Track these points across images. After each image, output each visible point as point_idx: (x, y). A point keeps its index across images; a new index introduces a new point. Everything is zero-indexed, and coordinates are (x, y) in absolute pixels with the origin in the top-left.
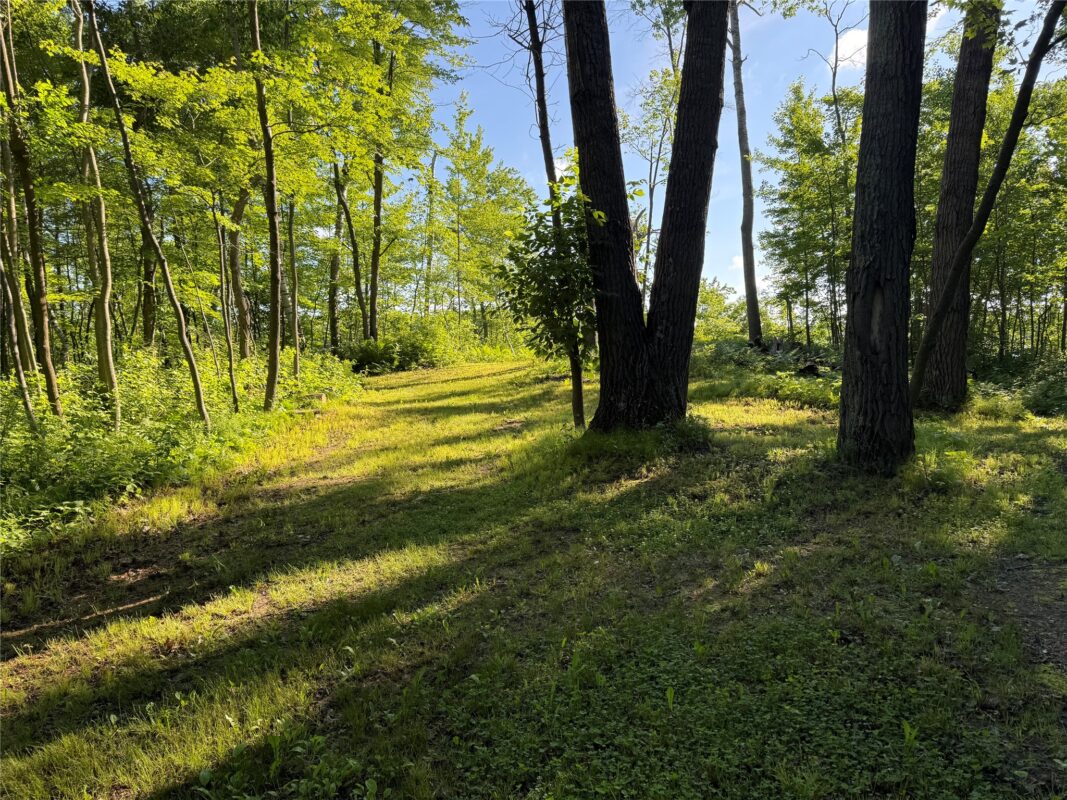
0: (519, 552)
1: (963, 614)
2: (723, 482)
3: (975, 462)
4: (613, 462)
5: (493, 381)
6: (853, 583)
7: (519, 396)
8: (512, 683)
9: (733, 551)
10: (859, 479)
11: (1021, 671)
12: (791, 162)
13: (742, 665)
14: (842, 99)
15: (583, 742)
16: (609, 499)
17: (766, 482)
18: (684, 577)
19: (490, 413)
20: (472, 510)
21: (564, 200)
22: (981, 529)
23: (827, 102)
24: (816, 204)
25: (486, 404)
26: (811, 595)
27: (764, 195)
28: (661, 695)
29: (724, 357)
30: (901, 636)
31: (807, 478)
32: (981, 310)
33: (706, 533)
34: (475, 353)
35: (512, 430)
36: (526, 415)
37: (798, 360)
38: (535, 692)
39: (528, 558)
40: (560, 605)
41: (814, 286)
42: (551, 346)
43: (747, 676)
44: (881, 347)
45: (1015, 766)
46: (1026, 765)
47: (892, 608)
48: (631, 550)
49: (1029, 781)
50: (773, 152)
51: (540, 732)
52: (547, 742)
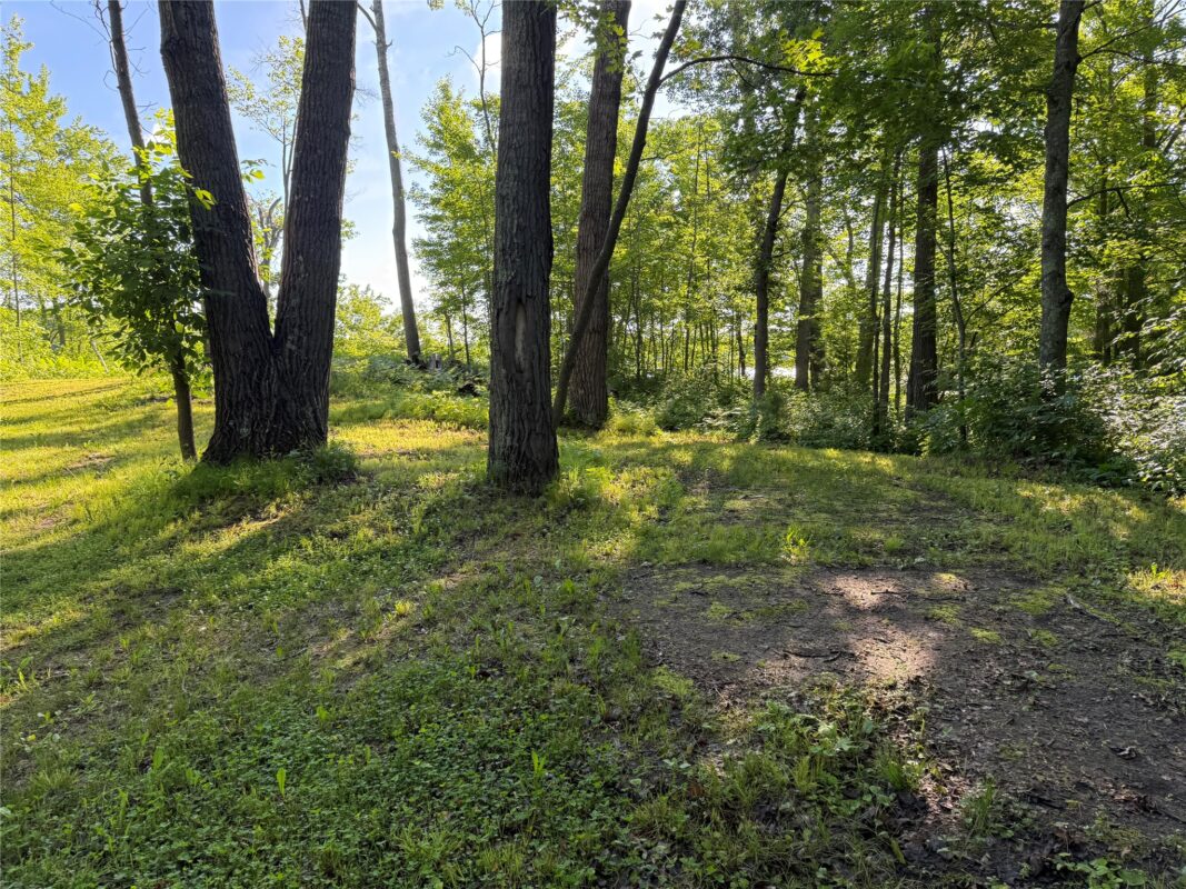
0: (90, 630)
1: (593, 627)
2: (368, 514)
3: (612, 477)
4: (233, 502)
5: (71, 403)
6: (497, 610)
7: (109, 423)
8: (63, 809)
9: (375, 593)
10: (508, 500)
11: (641, 677)
12: (442, 166)
13: (372, 724)
14: (490, 106)
15: (162, 863)
16: (225, 547)
17: (415, 511)
18: (313, 631)
19: (63, 445)
20: (22, 579)
21: (156, 171)
22: (613, 541)
23: (476, 106)
24: (469, 214)
25: (57, 434)
26: (453, 630)
27: (416, 199)
28: (271, 779)
29: (378, 374)
30: (539, 660)
31: (457, 504)
32: (621, 332)
33: (344, 576)
34: (45, 366)
35: (94, 467)
36: (117, 447)
37: (457, 378)
38: (98, 812)
39: (104, 635)
40: (145, 690)
41: (472, 301)
42: (143, 358)
43: (377, 737)
44: (525, 365)
45: (632, 775)
46: (641, 771)
47: (531, 631)
48: (251, 607)
49: (642, 786)
50: (423, 153)
51: (100, 865)
52: (112, 875)
